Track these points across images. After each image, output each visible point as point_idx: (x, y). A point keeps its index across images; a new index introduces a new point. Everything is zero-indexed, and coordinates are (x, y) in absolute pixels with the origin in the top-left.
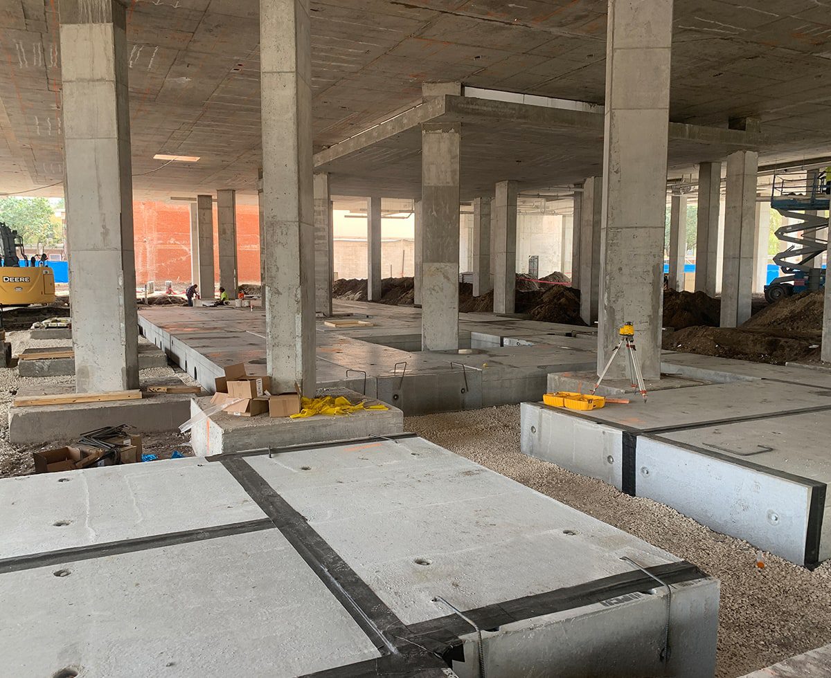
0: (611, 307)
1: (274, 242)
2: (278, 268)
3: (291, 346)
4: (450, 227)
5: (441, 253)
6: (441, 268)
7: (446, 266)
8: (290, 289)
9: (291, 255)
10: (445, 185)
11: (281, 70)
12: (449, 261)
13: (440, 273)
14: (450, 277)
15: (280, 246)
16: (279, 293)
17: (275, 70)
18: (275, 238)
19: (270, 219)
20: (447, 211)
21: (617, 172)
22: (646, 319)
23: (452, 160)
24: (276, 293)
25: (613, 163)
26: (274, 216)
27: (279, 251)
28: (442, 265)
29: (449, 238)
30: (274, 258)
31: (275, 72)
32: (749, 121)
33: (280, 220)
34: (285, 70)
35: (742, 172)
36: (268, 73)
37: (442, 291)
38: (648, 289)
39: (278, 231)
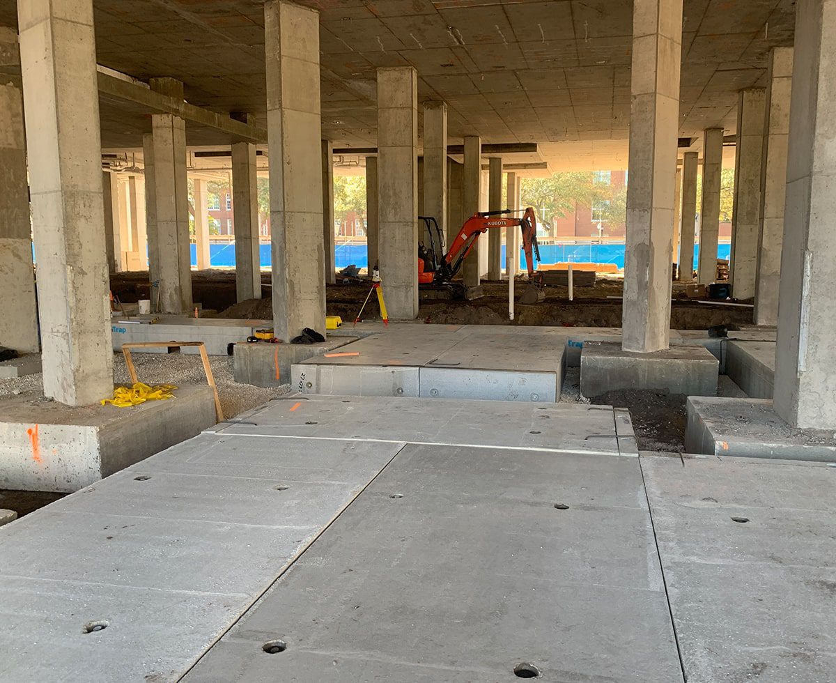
0: (291, 281)
1: (75, 215)
2: (81, 245)
3: (100, 333)
4: (17, 197)
5: (7, 227)
6: (10, 245)
7: (15, 242)
8: (95, 268)
9: (97, 230)
10: (5, 146)
11: (77, 20)
12: (19, 236)
13: (7, 250)
14: (21, 255)
15: (83, 220)
16: (83, 273)
17: (68, 18)
18: (77, 210)
19: (70, 188)
20: (12, 178)
21: (288, 163)
22: (316, 290)
23: (13, 119)
24: (80, 273)
25: (285, 155)
26: (75, 185)
27: (81, 225)
28: (10, 241)
29: (16, 209)
30: (77, 233)
31: (69, 21)
32: (249, 116)
33: (81, 189)
34: (81, 21)
35: (246, 162)
36: (59, 19)
37: (12, 272)
38: (315, 264)
39: (81, 203)
